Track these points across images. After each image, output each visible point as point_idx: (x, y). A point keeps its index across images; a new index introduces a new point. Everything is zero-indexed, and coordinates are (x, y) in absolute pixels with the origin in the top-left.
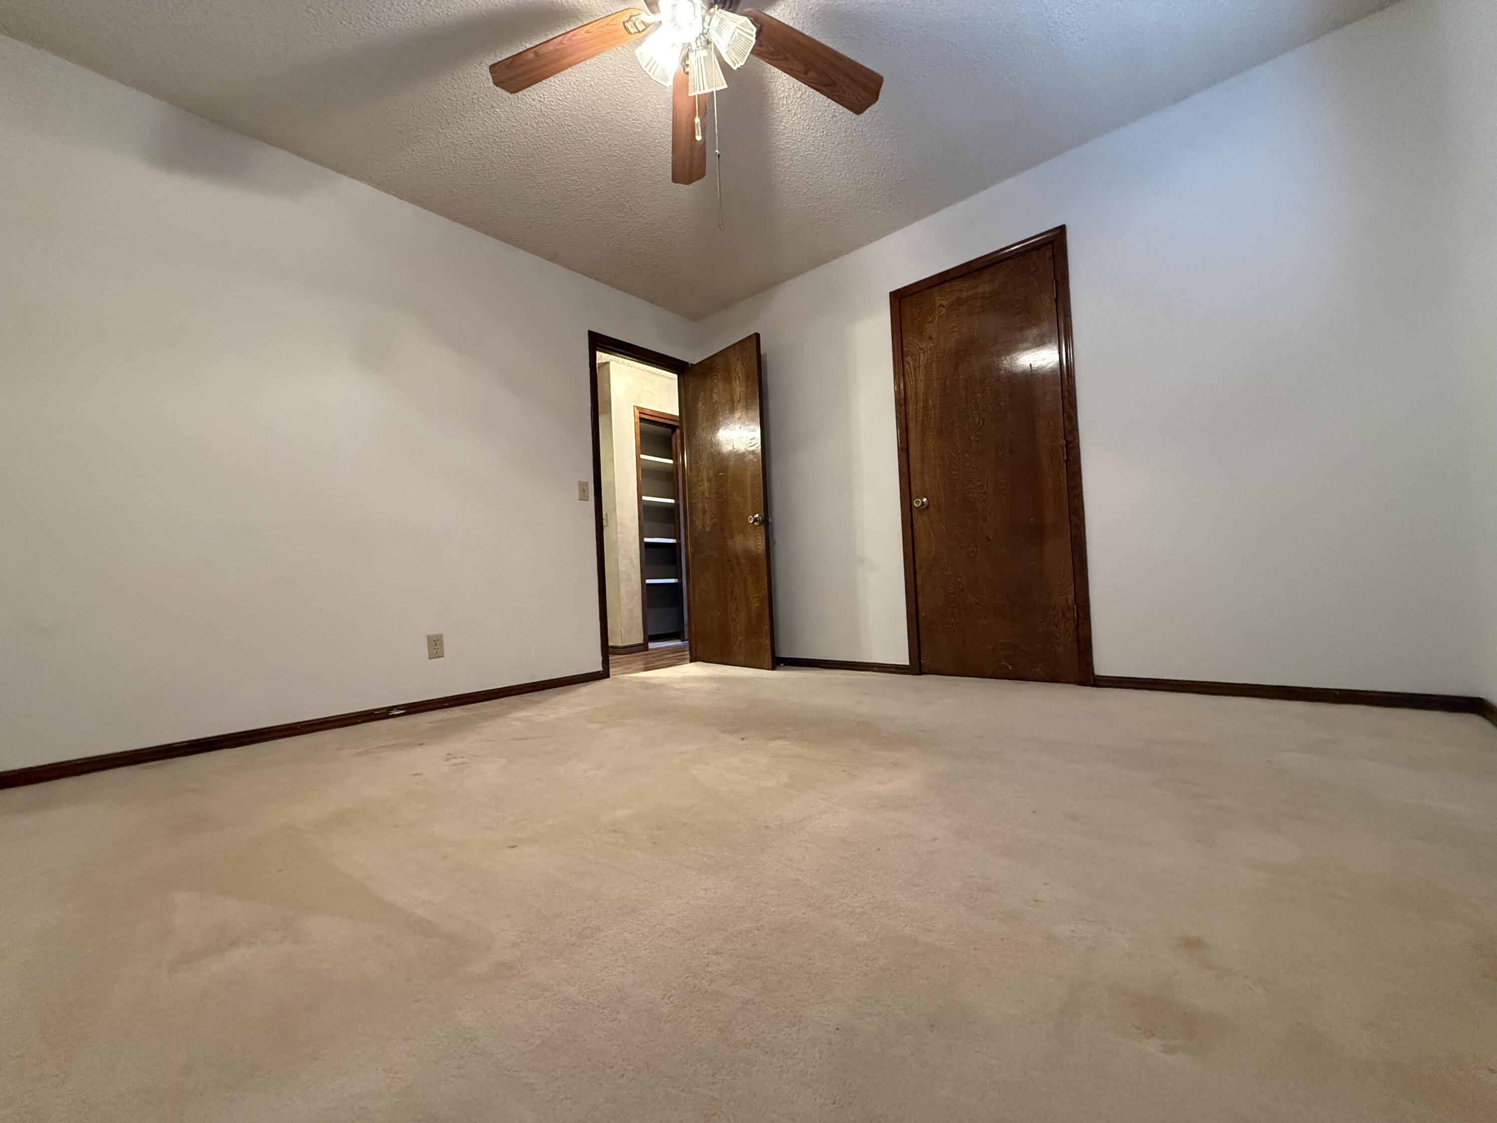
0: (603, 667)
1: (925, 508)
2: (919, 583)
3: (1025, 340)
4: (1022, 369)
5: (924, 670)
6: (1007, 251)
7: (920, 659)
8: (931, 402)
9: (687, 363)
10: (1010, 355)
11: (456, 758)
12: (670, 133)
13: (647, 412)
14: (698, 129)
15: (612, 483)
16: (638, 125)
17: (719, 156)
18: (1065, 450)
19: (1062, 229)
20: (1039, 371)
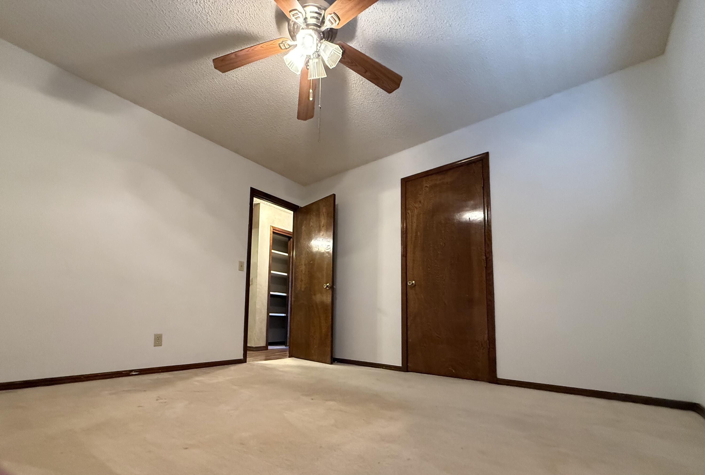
0: (244, 357)
1: (413, 286)
2: (409, 324)
3: (467, 206)
4: (465, 220)
5: (409, 369)
6: (460, 162)
7: (407, 363)
8: (419, 234)
9: (298, 206)
10: (460, 213)
11: (162, 399)
12: (298, 96)
13: (277, 229)
14: (311, 95)
15: (256, 264)
16: (283, 92)
17: (320, 108)
18: (485, 261)
19: (487, 154)
20: (474, 222)
